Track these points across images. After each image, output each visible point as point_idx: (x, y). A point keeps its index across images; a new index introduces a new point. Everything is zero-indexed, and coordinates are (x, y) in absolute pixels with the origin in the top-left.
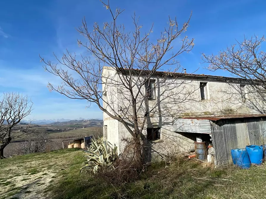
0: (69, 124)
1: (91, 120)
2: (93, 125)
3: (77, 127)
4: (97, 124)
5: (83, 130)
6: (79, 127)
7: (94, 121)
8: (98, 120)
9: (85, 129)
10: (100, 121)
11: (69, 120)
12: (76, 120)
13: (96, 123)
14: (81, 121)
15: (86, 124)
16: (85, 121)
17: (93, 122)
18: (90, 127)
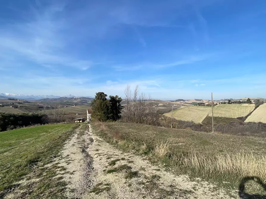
0: (58, 101)
1: (82, 98)
2: (84, 103)
3: (67, 105)
4: (88, 102)
5: (74, 108)
6: (69, 104)
7: (84, 99)
9: (76, 107)
10: (90, 99)
11: (58, 97)
12: (66, 98)
13: (87, 101)
14: (71, 98)
15: (76, 101)
16: (75, 99)
18: (80, 105)
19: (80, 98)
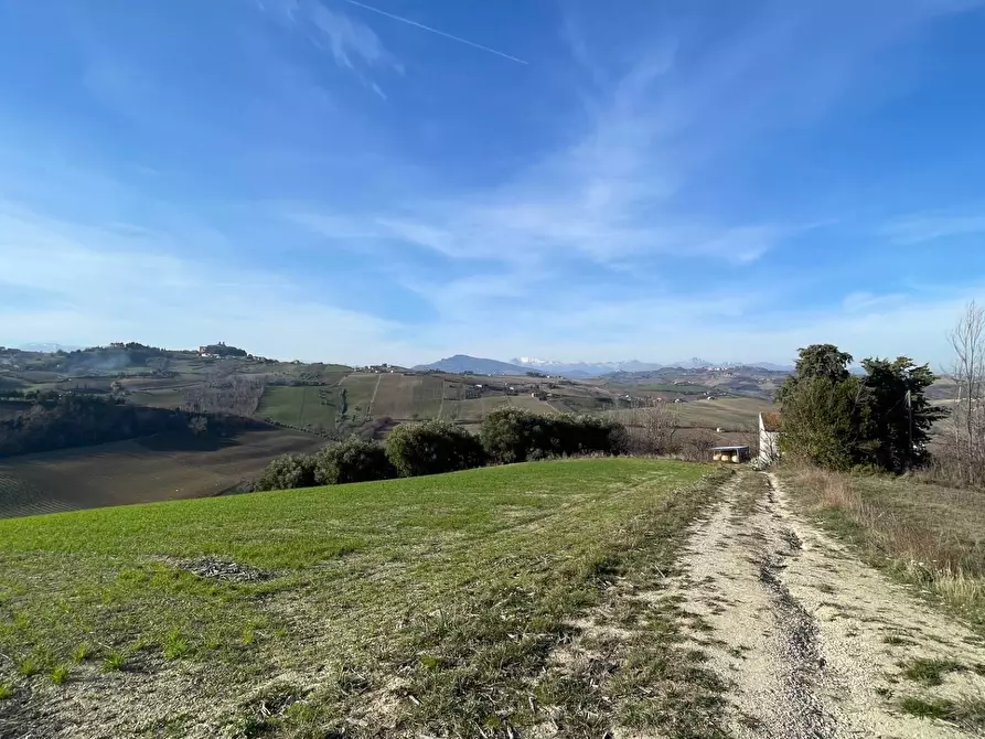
0: (655, 382)
1: (738, 369)
2: (745, 387)
3: (684, 393)
4: (762, 387)
5: (706, 405)
6: (691, 393)
7: (748, 375)
8: (764, 372)
9: (713, 403)
10: (771, 373)
11: (655, 365)
12: (680, 369)
13: (757, 381)
14: (699, 371)
15: (716, 383)
16: (713, 374)
17: (744, 379)
18: (727, 395)
19: (730, 372)
